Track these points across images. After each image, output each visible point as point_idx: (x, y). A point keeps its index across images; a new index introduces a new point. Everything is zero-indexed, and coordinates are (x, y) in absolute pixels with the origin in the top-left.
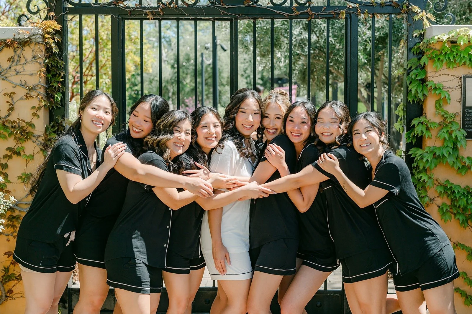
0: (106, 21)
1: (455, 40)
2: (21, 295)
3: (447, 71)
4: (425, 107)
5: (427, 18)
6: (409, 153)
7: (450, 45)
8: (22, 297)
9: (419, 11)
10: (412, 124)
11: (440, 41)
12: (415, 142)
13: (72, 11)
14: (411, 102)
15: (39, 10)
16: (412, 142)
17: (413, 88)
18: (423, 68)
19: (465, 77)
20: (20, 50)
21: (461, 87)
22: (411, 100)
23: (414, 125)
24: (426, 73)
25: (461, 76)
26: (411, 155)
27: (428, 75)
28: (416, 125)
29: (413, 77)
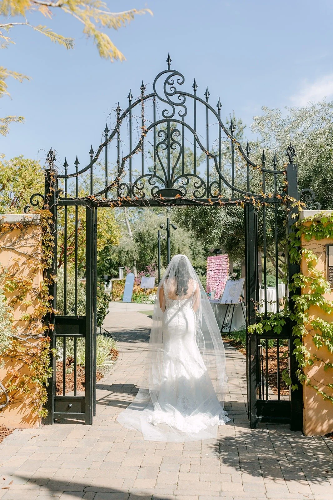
0: (82, 209)
1: (320, 220)
2: (19, 401)
3: (315, 241)
4: (302, 266)
5: (301, 206)
6: (292, 298)
7: (317, 223)
8: (20, 402)
9: (295, 200)
10: (292, 278)
11: (308, 221)
12: (295, 291)
13: (60, 204)
14: (292, 263)
15: (38, 203)
16: (293, 291)
17: (291, 253)
18: (299, 239)
19: (328, 246)
20: (25, 230)
21: (325, 253)
22: (291, 262)
23: (294, 278)
24: (301, 242)
25: (325, 245)
26: (293, 300)
27: (303, 244)
28: (295, 279)
29: (292, 245)
